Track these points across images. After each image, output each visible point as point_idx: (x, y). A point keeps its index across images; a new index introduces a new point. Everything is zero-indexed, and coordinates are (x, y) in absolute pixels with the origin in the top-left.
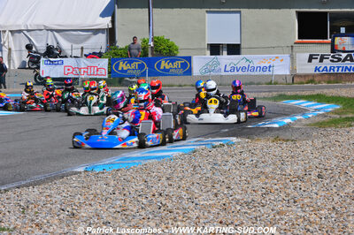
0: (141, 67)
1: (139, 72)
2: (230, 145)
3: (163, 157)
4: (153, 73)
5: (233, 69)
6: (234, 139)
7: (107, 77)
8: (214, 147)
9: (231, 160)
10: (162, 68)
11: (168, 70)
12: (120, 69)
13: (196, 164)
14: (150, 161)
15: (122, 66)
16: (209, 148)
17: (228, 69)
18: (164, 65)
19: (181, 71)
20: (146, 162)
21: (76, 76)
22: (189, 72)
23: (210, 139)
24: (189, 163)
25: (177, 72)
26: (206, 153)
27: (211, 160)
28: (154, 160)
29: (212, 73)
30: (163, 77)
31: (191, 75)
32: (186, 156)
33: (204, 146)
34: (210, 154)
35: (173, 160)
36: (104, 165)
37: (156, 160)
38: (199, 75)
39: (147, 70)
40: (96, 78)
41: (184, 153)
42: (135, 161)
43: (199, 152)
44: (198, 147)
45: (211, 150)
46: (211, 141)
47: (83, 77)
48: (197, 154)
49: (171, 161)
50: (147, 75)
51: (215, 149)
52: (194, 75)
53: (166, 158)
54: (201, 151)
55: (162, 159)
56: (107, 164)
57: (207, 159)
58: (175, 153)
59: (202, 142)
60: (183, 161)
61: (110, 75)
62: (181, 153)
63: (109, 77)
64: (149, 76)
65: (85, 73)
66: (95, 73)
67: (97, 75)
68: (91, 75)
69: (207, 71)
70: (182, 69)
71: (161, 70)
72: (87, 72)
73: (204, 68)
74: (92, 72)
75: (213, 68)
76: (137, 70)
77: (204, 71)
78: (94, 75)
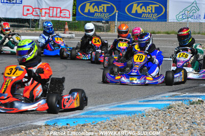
0: (110, 10)
1: (107, 16)
3: (135, 112)
4: (123, 18)
7: (71, 19)
8: (192, 103)
10: (134, 11)
11: (140, 15)
12: (86, 11)
13: (172, 122)
14: (120, 117)
15: (89, 8)
16: (186, 104)
18: (136, 8)
19: (155, 16)
20: (116, 117)
21: (36, 18)
22: (164, 18)
23: (187, 94)
24: (164, 120)
25: (150, 16)
26: (182, 110)
27: (188, 118)
28: (124, 116)
29: (190, 19)
30: (134, 22)
31: (166, 21)
32: (160, 112)
33: (180, 102)
34: (188, 111)
35: (145, 116)
36: (67, 118)
37: (127, 116)
38: (175, 21)
39: (117, 14)
40: (59, 21)
41: (158, 109)
42: (102, 116)
43: (175, 108)
44: (174, 103)
45: (188, 107)
46: (188, 96)
47: (44, 18)
48: (172, 110)
49: (143, 117)
50: (116, 19)
51: (193, 106)
52: (169, 21)
53: (138, 114)
54: (177, 107)
55: (133, 115)
56: (71, 118)
57: (184, 116)
58: (148, 108)
59: (178, 97)
60: (157, 118)
61: (75, 17)
62: (154, 109)
63: (74, 20)
64: (118, 20)
65: (47, 15)
66: (58, 15)
67: (60, 17)
68: (53, 17)
69: (184, 17)
70: (156, 14)
71: (133, 14)
72: (49, 13)
73: (181, 13)
74: (55, 13)
75: (191, 14)
76: (105, 13)
77: (181, 17)
78: (56, 17)
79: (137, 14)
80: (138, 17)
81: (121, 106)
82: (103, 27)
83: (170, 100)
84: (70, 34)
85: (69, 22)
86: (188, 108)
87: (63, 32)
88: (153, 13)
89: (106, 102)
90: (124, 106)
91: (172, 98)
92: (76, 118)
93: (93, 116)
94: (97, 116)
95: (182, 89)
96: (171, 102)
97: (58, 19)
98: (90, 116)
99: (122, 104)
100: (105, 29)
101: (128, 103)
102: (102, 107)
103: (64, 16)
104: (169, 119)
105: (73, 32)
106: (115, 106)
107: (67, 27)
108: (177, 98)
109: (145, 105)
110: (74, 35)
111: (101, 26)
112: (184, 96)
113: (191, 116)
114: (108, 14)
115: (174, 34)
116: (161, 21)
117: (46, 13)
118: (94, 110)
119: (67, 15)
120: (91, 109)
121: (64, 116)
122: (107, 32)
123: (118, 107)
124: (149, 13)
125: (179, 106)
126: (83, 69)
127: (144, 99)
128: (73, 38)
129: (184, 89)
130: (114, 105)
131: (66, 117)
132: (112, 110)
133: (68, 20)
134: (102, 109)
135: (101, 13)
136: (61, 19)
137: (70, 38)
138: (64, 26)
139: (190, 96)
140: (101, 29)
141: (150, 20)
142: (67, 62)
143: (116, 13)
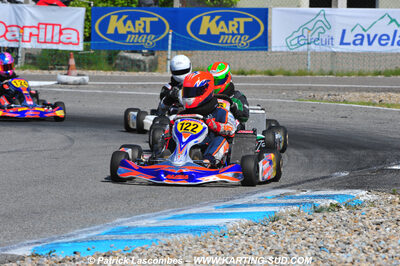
0: (157, 28)
1: (151, 40)
2: (354, 207)
3: (207, 229)
4: (182, 45)
5: (360, 39)
6: (362, 195)
7: (80, 47)
8: (318, 211)
9: (356, 239)
10: (203, 31)
11: (216, 38)
12: (111, 30)
13: (280, 246)
14: (178, 237)
15: (116, 24)
16: (306, 211)
17: (349, 38)
18: (208, 25)
19: (245, 40)
20: (170, 239)
21: (13, 44)
22: (263, 43)
23: (309, 192)
24: (265, 243)
26: (300, 224)
27: (311, 239)
28: (185, 235)
29: (312, 46)
30: (205, 52)
31: (266, 49)
32: (256, 228)
33: (295, 208)
34: (310, 225)
35: (227, 236)
36: (75, 242)
37: (191, 236)
38: (285, 49)
39: (170, 36)
40: (57, 50)
41: (251, 222)
42: (144, 236)
43: (285, 220)
44: (283, 210)
45: (311, 217)
46: (310, 197)
47: (28, 46)
48: (281, 224)
49: (224, 239)
50: (170, 47)
51: (320, 215)
52: (273, 50)
53: (214, 231)
54: (289, 218)
55: (203, 234)
56: (82, 241)
57: (304, 236)
58: (232, 220)
59: (292, 198)
60: (250, 239)
61: (89, 43)
62: (245, 221)
63: (87, 48)
64: (173, 48)
65: (34, 39)
66: (56, 39)
67: (60, 42)
68: (45, 42)
69: (302, 42)
70: (247, 37)
71: (201, 37)
72: (38, 35)
73: (296, 35)
74: (49, 36)
75: (315, 36)
76: (148, 34)
77: (295, 41)
78: (52, 42)
79: (209, 36)
80: (212, 42)
81: (179, 217)
82: (144, 62)
83: (275, 205)
84: (78, 75)
85: (76, 52)
86: (310, 220)
87: (66, 72)
88: (242, 35)
89: (151, 209)
90: (186, 216)
91: (279, 201)
92: (92, 240)
93: (125, 237)
94: (133, 237)
95: (299, 183)
96: (276, 209)
97: (54, 47)
98: (120, 237)
99: (181, 213)
100: (147, 66)
101: (194, 211)
102: (143, 218)
103: (68, 41)
104: (273, 240)
105: (84, 72)
106: (167, 216)
107: (72, 62)
108: (289, 201)
109: (227, 214)
110: (86, 78)
111: (139, 61)
112: (302, 197)
113: (316, 234)
114: (153, 36)
115: (281, 76)
116: (256, 50)
117: (31, 35)
118: (127, 225)
119: (74, 40)
120: (122, 222)
121: (68, 237)
122: (150, 71)
123: (174, 218)
124: (233, 34)
125: (292, 215)
126: (105, 144)
127: (224, 204)
128: (85, 84)
129: (303, 182)
130: (166, 214)
131: (73, 239)
132: (162, 224)
133: (75, 48)
134: (143, 223)
135: (140, 34)
136: (61, 47)
137: (80, 84)
138: (68, 60)
139: (315, 197)
140: (139, 67)
141: (234, 48)
142: (75, 132)
143: (168, 34)
